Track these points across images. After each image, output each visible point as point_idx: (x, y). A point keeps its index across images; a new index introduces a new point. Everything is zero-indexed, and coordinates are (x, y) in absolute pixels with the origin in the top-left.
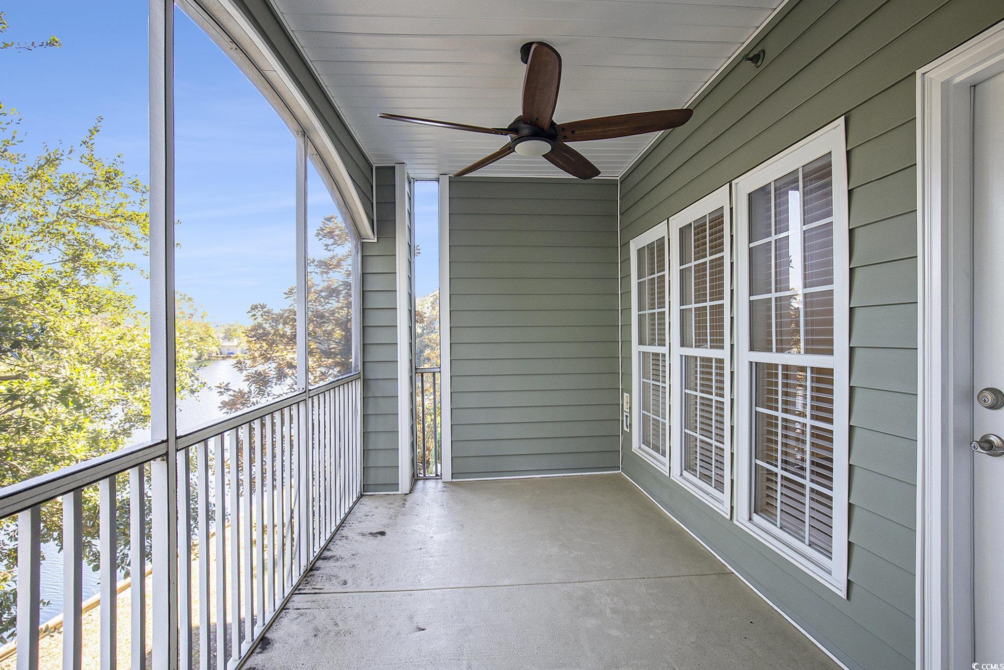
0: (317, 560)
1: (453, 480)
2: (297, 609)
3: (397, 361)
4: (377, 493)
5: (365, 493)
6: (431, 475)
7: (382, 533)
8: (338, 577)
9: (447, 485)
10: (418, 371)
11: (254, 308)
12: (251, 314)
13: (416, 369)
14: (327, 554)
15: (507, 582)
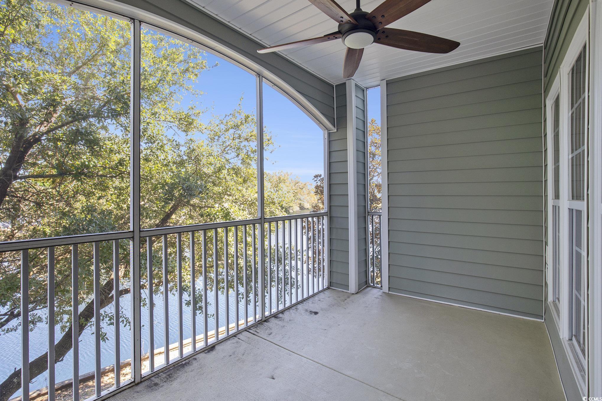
0: (272, 317)
1: (390, 292)
2: (239, 339)
3: (348, 206)
4: (337, 289)
5: (331, 287)
6: (378, 286)
7: (316, 313)
8: (271, 330)
9: (384, 295)
10: (370, 214)
11: (316, 176)
12: (314, 180)
13: (368, 212)
14: (281, 315)
15: (348, 373)
